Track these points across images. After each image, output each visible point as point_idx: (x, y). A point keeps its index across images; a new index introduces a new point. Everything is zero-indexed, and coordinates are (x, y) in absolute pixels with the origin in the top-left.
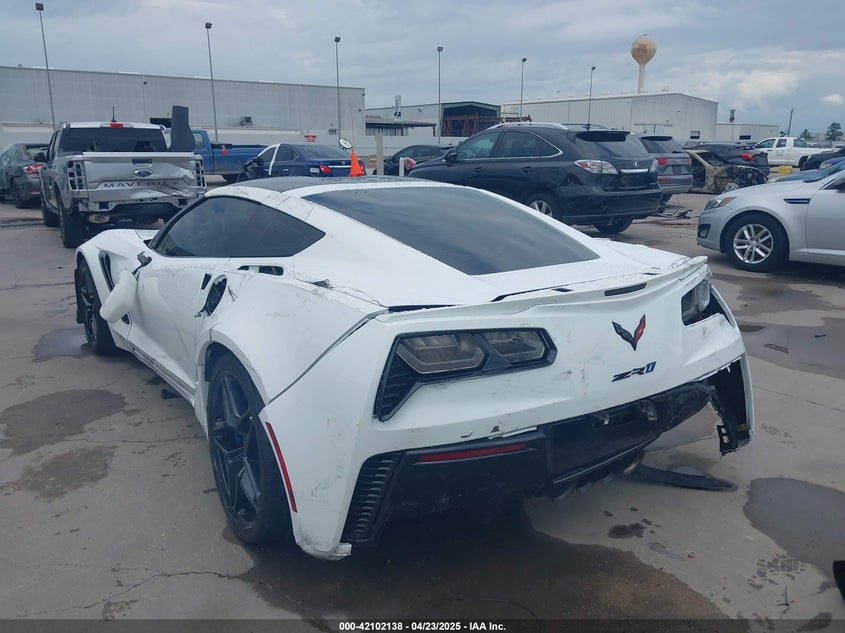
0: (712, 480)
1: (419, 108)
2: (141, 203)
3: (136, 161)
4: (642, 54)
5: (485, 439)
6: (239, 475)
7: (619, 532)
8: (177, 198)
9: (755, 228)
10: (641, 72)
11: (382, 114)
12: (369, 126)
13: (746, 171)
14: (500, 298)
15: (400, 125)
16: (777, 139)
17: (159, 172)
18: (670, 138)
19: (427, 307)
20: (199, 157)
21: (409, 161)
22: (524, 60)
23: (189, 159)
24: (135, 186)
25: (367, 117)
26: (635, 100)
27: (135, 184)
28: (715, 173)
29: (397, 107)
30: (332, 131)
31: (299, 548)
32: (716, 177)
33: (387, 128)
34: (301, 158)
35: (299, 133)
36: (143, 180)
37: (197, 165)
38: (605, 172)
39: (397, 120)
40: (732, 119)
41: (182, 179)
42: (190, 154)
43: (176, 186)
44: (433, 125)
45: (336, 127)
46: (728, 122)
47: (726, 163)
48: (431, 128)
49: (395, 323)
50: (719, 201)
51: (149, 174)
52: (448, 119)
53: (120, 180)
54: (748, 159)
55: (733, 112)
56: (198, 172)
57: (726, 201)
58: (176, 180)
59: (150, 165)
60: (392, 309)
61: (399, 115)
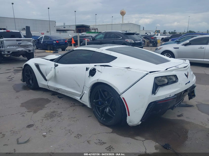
0: (189, 105)
1: (70, 26)
2: (19, 51)
3: (17, 40)
4: (123, 14)
5: (168, 98)
6: (105, 111)
7: (179, 116)
8: (28, 50)
9: (167, 54)
10: (123, 18)
11: (60, 27)
12: (57, 30)
13: (153, 41)
14: (167, 69)
15: (65, 30)
16: (156, 34)
17: (23, 43)
18: (139, 34)
19: (157, 71)
20: (33, 39)
21: (88, 40)
22: (96, 15)
23: (31, 40)
24: (17, 47)
25: (56, 28)
26: (122, 24)
27: (17, 46)
28: (147, 42)
29: (64, 26)
30: (48, 32)
31: (128, 124)
32: (147, 43)
33: (62, 31)
34: (51, 39)
35: (39, 32)
36: (19, 45)
37: (33, 41)
38: (132, 42)
39: (64, 29)
40: (144, 29)
41: (30, 45)
42: (31, 39)
43: (28, 47)
44: (74, 30)
45: (49, 31)
46: (143, 30)
47: (149, 39)
48: (73, 31)
49: (153, 75)
50: (159, 48)
51: (21, 44)
52: (77, 29)
53: (13, 46)
54: (153, 39)
55: (144, 27)
56: (33, 43)
57: (160, 48)
58: (28, 45)
59: (21, 41)
60: (150, 72)
61: (65, 28)
